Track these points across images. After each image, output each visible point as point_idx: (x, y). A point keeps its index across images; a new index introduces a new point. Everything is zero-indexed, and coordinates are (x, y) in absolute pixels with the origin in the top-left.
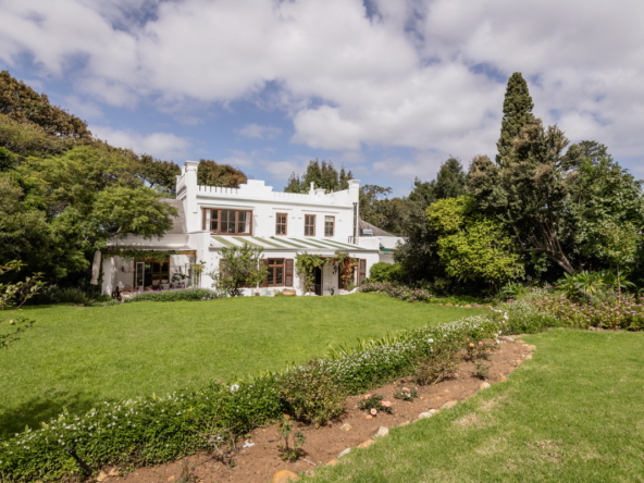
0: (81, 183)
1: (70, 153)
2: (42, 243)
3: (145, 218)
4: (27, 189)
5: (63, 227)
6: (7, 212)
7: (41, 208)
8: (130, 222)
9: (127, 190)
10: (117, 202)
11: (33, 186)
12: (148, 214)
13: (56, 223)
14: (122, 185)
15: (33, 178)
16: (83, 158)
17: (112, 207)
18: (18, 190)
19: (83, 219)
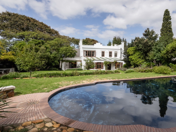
0: (57, 46)
1: (55, 40)
2: (50, 59)
3: (70, 53)
4: (47, 48)
5: (53, 55)
6: (44, 53)
7: (49, 52)
8: (67, 54)
9: (66, 47)
10: (64, 50)
11: (48, 47)
12: (70, 52)
13: (52, 55)
14: (65, 46)
15: (48, 46)
16: (57, 41)
17: (63, 51)
18: (45, 49)
19: (57, 54)
